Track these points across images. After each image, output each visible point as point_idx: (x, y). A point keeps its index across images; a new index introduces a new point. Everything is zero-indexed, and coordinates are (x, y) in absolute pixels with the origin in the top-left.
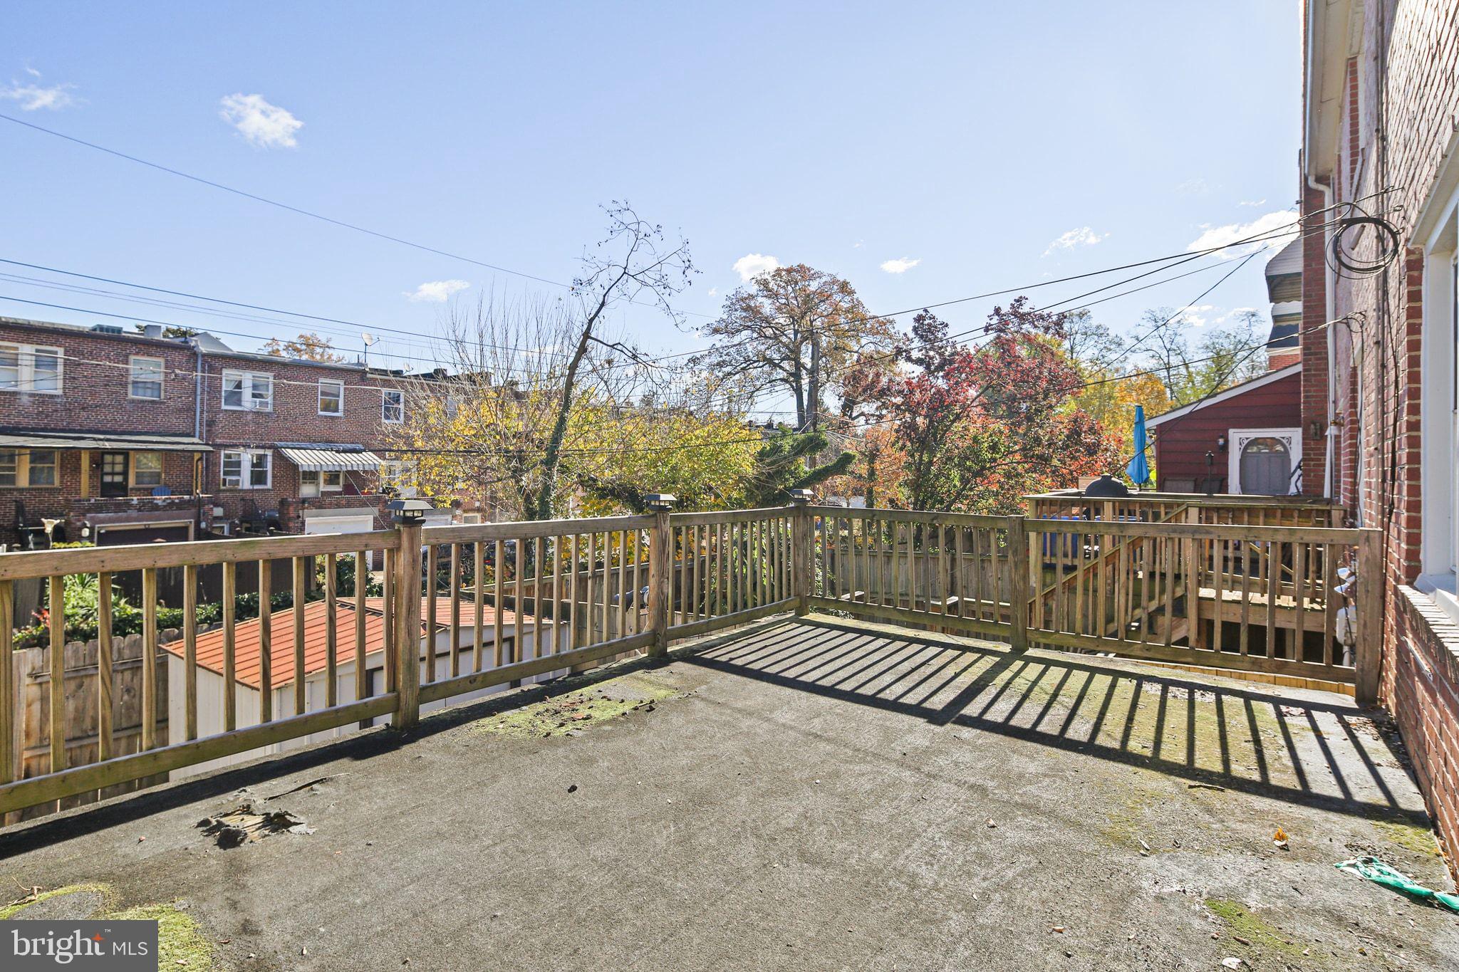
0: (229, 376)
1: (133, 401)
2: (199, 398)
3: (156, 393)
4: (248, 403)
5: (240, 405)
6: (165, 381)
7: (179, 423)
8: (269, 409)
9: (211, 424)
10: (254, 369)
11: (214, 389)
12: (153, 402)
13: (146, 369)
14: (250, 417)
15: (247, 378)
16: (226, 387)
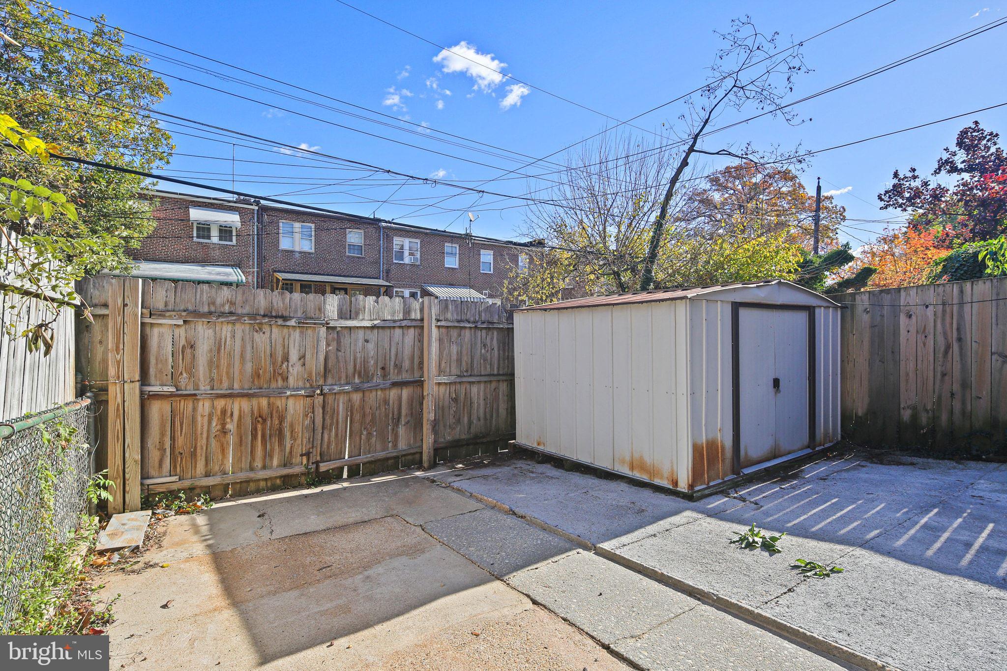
0: (397, 241)
1: (349, 257)
2: (382, 255)
3: (360, 252)
4: (407, 260)
5: (403, 260)
6: (365, 245)
7: (371, 270)
8: (418, 263)
9: (388, 272)
10: (410, 237)
11: (389, 249)
12: (359, 258)
13: (355, 237)
14: (408, 268)
15: (406, 242)
16: (396, 248)
